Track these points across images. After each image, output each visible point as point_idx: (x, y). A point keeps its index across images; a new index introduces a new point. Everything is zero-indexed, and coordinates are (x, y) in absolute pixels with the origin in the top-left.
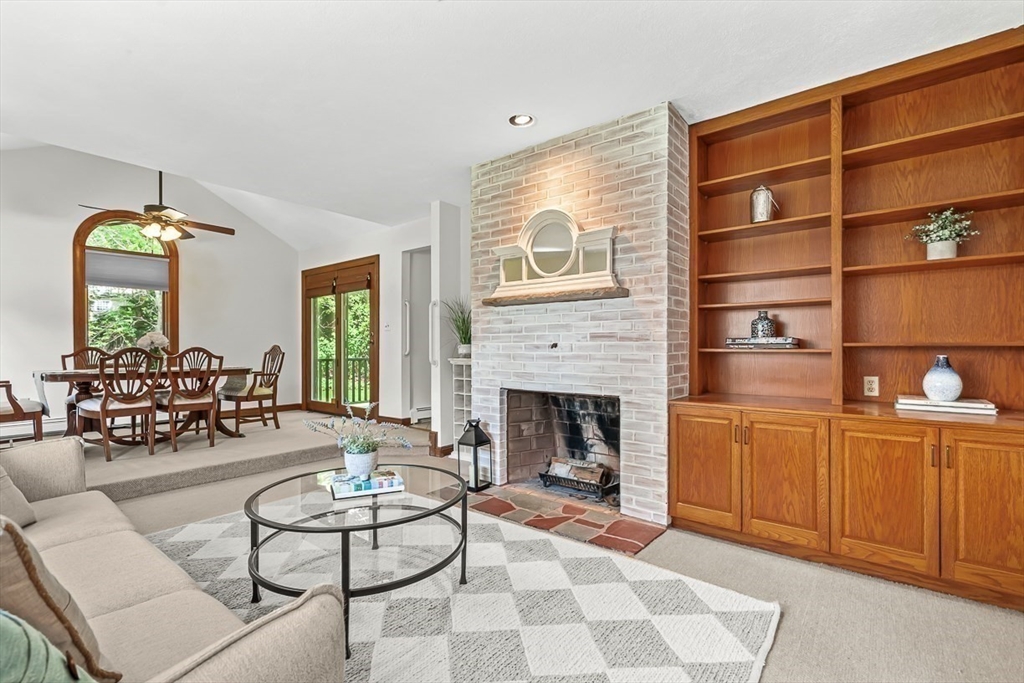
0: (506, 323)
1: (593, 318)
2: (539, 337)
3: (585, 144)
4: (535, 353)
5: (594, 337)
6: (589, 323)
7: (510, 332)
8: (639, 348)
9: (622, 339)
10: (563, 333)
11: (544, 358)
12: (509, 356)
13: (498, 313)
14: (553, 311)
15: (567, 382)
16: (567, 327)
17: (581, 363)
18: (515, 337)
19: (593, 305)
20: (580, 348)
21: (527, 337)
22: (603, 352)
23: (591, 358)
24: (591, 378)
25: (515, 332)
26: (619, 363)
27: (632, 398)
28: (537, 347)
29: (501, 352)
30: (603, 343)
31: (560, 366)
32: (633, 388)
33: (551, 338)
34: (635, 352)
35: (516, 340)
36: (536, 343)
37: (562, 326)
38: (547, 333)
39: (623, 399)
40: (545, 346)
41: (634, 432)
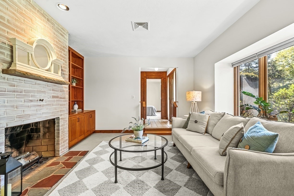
0: (11, 86)
1: (53, 90)
2: (32, 96)
3: (50, 23)
4: (30, 104)
5: (53, 97)
6: (52, 92)
7: (14, 92)
8: (64, 101)
9: (61, 98)
10: (43, 95)
11: (35, 106)
12: (13, 106)
13: (4, 78)
14: (39, 84)
15: (44, 115)
16: (44, 92)
17: (49, 107)
18: (17, 95)
19: (53, 85)
20: (49, 101)
21: (25, 95)
22: (55, 103)
23: (53, 105)
24: (53, 112)
25: (18, 92)
26: (59, 106)
27: (63, 117)
28: (31, 101)
29: (6, 104)
30: (55, 99)
31: (41, 109)
32: (62, 113)
33: (38, 97)
34: (63, 102)
35: (17, 96)
36: (31, 99)
37: (42, 92)
38: (36, 94)
39: (60, 117)
40: (35, 100)
41: (62, 127)
